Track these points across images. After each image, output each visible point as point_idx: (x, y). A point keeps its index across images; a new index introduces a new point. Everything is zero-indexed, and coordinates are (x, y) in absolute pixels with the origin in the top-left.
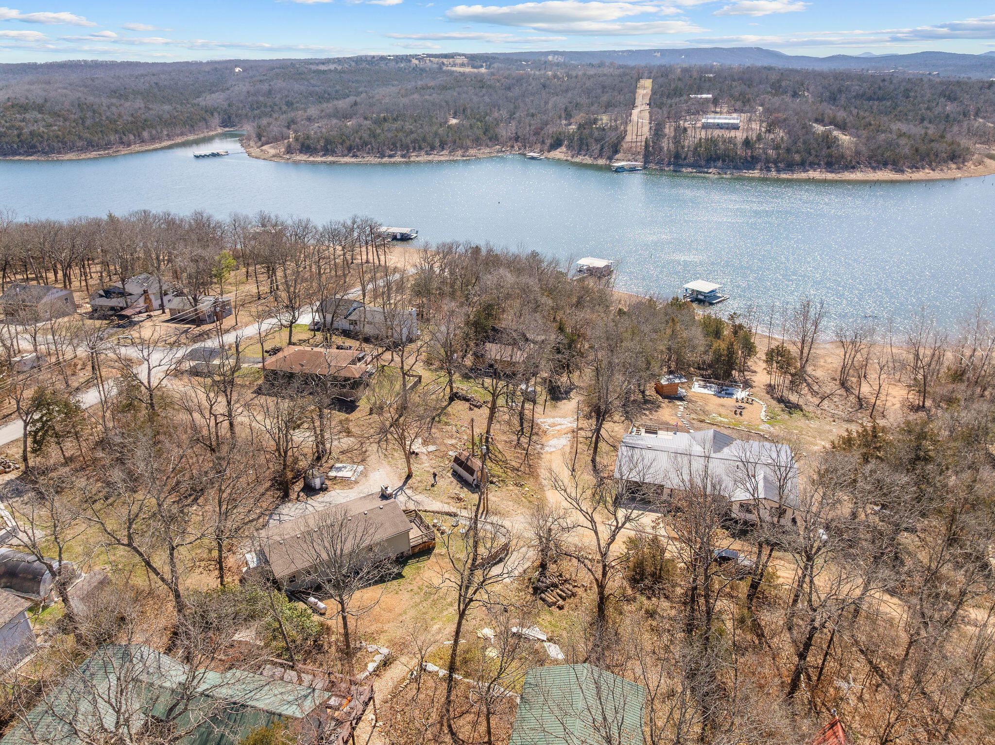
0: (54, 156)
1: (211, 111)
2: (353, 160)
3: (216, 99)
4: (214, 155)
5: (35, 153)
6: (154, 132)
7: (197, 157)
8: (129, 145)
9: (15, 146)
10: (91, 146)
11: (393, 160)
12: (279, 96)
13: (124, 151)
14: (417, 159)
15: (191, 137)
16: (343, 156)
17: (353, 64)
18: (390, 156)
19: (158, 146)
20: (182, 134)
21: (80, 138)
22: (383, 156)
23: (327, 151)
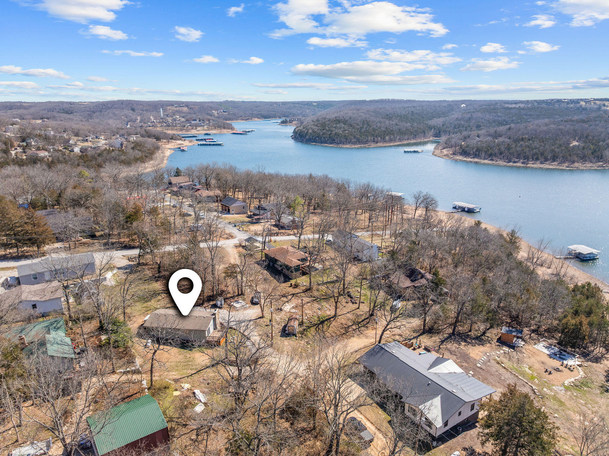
0: (340, 145)
1: (430, 128)
2: (490, 162)
3: (437, 122)
4: (415, 152)
5: (333, 143)
6: (392, 137)
7: (405, 152)
8: (377, 143)
9: (327, 139)
10: (359, 141)
11: (515, 164)
12: (474, 121)
13: (373, 145)
14: (532, 166)
15: (413, 141)
16: (485, 159)
17: (536, 104)
18: (515, 162)
19: (392, 144)
20: (408, 139)
21: (355, 137)
22: (510, 161)
23: (476, 156)
